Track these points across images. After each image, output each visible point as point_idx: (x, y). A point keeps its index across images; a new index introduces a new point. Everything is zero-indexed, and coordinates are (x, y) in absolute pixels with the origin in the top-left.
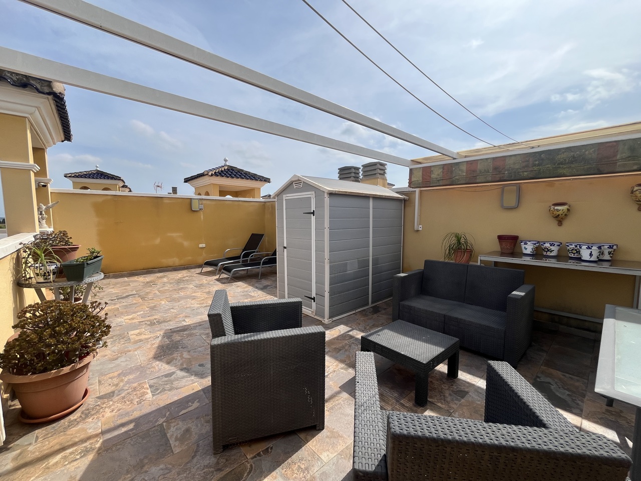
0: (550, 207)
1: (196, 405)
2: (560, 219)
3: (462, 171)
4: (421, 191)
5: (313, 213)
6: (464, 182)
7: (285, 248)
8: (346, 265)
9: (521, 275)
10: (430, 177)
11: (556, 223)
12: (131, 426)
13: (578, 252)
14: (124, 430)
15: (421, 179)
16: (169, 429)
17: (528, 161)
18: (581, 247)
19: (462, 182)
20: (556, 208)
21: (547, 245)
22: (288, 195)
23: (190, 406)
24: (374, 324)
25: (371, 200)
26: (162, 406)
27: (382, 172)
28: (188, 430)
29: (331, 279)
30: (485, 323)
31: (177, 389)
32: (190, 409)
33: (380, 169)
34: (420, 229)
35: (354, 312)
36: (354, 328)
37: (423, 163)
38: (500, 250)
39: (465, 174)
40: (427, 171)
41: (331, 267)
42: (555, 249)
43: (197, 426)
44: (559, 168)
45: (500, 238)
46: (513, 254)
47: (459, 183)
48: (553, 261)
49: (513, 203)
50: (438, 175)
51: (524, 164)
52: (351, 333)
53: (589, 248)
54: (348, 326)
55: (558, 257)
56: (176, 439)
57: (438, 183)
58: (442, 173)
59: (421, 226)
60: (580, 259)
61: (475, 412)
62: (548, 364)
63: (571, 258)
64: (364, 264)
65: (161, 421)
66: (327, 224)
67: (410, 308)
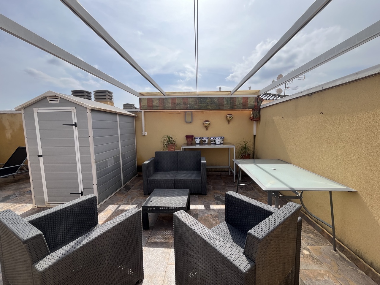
0: (204, 122)
2: (207, 127)
3: (169, 103)
4: (145, 112)
5: (75, 125)
6: (170, 109)
7: (39, 156)
8: (106, 162)
9: (199, 153)
10: (152, 104)
11: (205, 129)
13: (215, 141)
15: (147, 105)
17: (196, 101)
18: (216, 139)
19: (169, 109)
20: (206, 123)
21: (205, 139)
22: (40, 109)
24: (132, 197)
25: (118, 116)
27: (110, 98)
29: (97, 174)
30: (193, 178)
33: (109, 96)
34: (146, 134)
35: (114, 194)
36: (120, 204)
37: (145, 96)
38: (187, 143)
39: (170, 104)
40: (150, 100)
41: (97, 166)
42: (207, 140)
44: (207, 105)
45: (187, 137)
46: (192, 144)
47: (168, 109)
48: (207, 145)
49: (190, 121)
50: (157, 103)
51: (195, 102)
52: (120, 208)
53: (218, 139)
54: (115, 205)
55: (208, 144)
57: (157, 108)
58: (158, 103)
59: (146, 132)
60: (215, 144)
61: (205, 221)
62: (214, 189)
63: (212, 144)
64: (117, 159)
66: (91, 133)
67: (154, 181)
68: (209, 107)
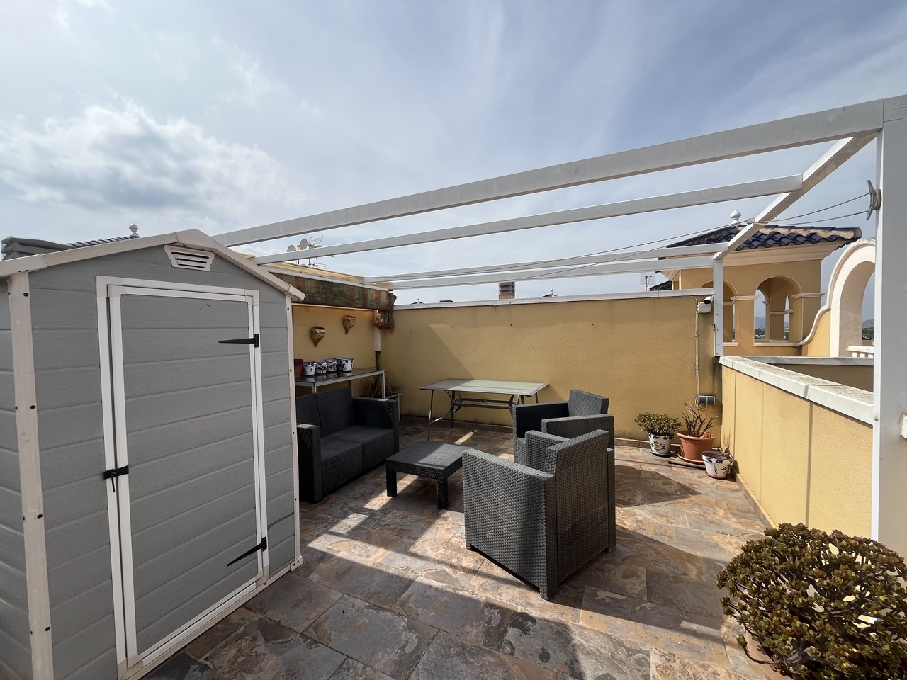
1: (602, 594)
5: (255, 341)
12: (684, 624)
14: (694, 626)
16: (641, 590)
23: (610, 598)
26: (642, 625)
28: (625, 576)
31: (610, 637)
32: (610, 595)
43: (615, 574)
44: (334, 298)
56: (639, 577)
65: (648, 605)
68: (338, 302)
